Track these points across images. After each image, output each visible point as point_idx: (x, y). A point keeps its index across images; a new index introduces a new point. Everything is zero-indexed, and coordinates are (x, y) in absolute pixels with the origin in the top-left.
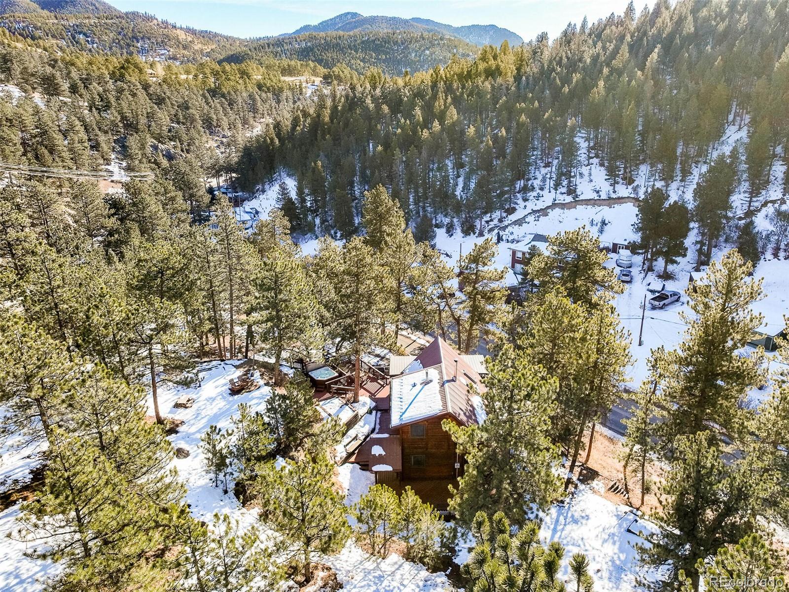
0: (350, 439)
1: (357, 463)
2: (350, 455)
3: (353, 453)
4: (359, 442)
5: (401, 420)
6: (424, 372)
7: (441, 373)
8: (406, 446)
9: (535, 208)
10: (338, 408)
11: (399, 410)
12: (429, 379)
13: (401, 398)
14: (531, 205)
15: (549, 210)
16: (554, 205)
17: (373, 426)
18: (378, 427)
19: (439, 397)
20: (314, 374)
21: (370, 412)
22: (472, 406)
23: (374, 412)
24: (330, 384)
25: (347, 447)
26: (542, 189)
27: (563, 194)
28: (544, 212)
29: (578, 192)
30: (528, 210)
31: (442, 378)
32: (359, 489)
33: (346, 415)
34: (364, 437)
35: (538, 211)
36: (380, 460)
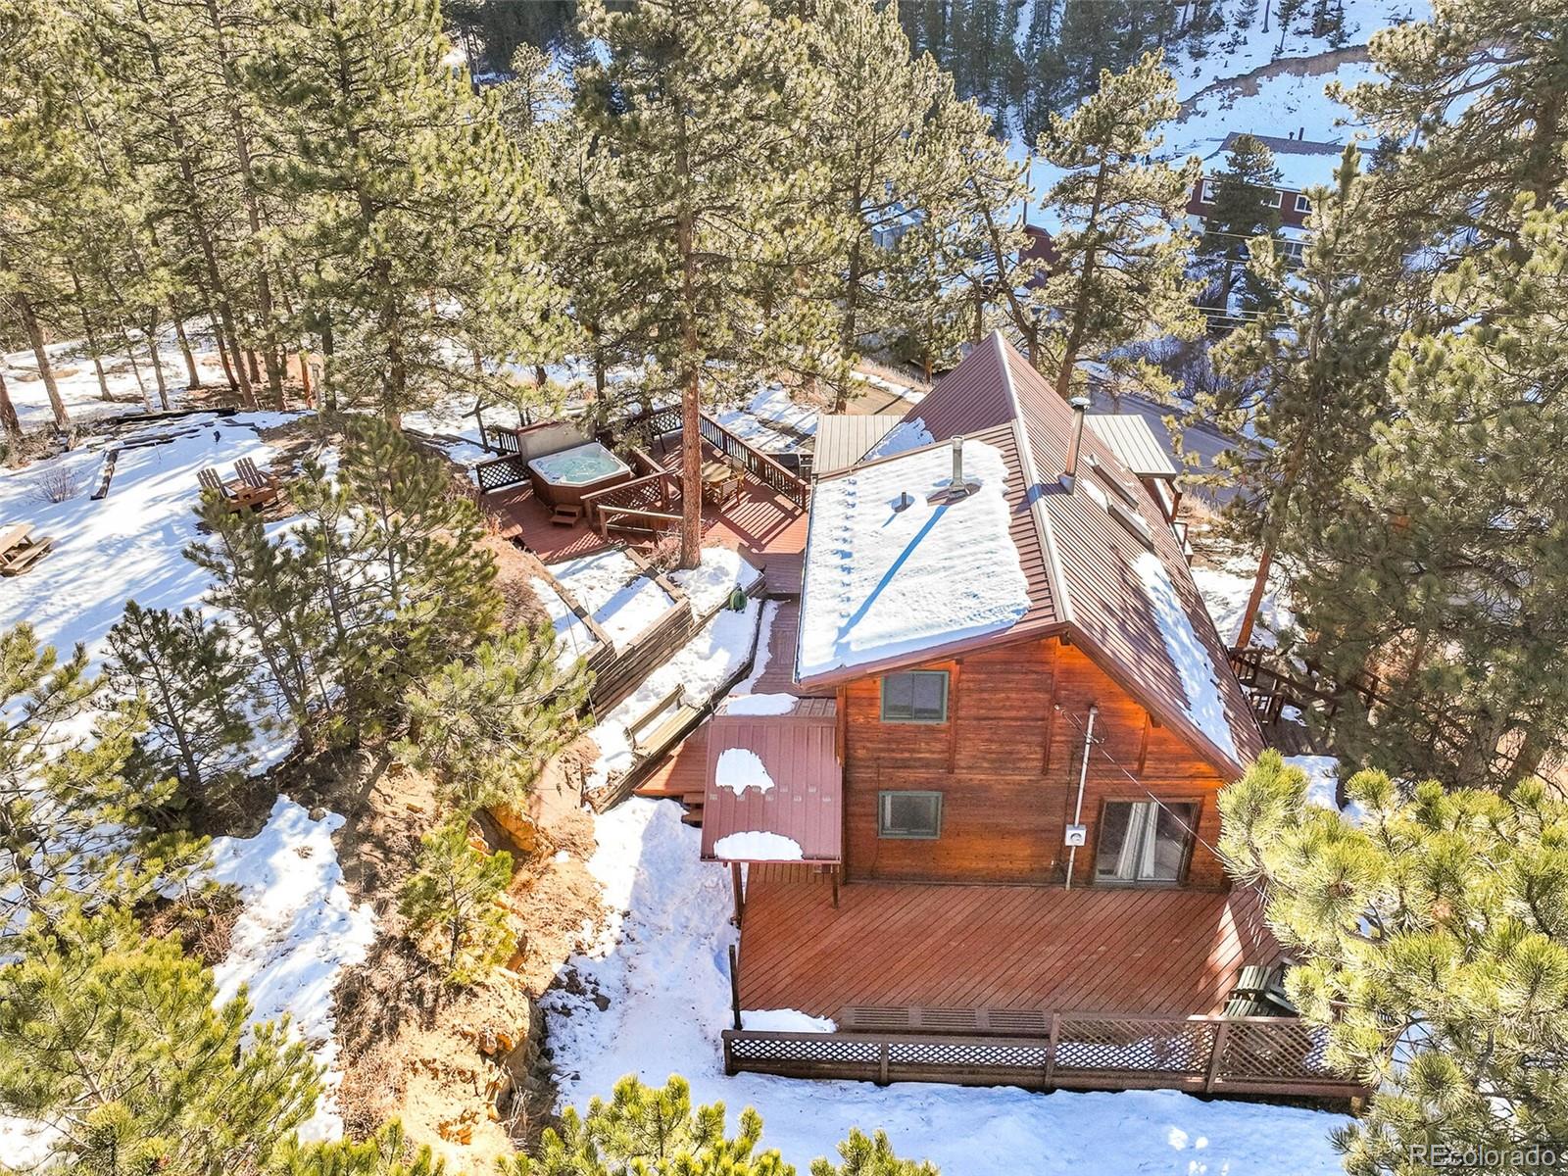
0: (654, 703)
1: (675, 798)
2: (648, 766)
3: (661, 757)
4: (684, 717)
5: (841, 648)
6: (946, 451)
7: (1013, 456)
8: (861, 753)
9: (1225, 75)
10: (616, 587)
11: (834, 604)
12: (966, 480)
13: (846, 555)
14: (1213, 67)
15: (1262, 80)
16: (1277, 65)
17: (743, 656)
18: (763, 656)
19: (1011, 554)
20: (545, 469)
21: (737, 603)
22: (1138, 592)
23: (752, 604)
24: (594, 502)
25: (640, 736)
26: (1243, 24)
27: (1300, 33)
28: (1247, 84)
29: (1348, 26)
30: (1206, 80)
31: (1017, 474)
32: (670, 908)
33: (647, 611)
34: (707, 696)
35: (1232, 82)
36: (751, 812)
